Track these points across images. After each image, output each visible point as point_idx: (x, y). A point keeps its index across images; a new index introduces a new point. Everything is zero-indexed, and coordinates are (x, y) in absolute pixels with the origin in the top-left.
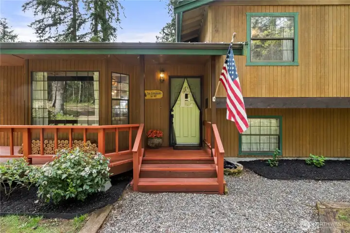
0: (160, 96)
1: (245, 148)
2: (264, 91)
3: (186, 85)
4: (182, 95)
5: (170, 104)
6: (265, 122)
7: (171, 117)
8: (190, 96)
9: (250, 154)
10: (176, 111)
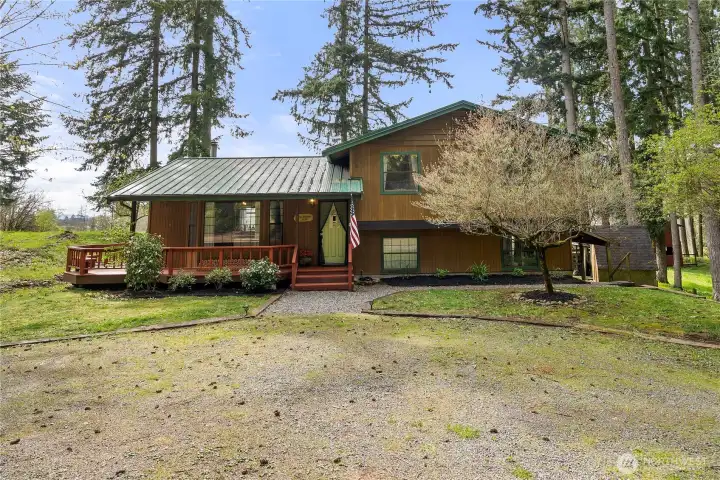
0: (310, 219)
1: (387, 265)
2: (395, 216)
3: (333, 208)
4: (331, 218)
5: (319, 225)
6: (404, 241)
7: (320, 238)
8: (337, 218)
9: (391, 272)
10: (325, 233)
